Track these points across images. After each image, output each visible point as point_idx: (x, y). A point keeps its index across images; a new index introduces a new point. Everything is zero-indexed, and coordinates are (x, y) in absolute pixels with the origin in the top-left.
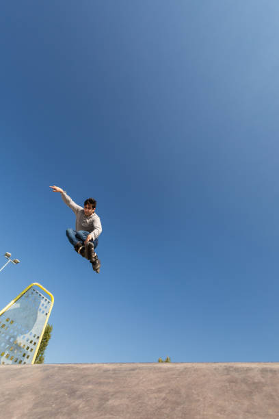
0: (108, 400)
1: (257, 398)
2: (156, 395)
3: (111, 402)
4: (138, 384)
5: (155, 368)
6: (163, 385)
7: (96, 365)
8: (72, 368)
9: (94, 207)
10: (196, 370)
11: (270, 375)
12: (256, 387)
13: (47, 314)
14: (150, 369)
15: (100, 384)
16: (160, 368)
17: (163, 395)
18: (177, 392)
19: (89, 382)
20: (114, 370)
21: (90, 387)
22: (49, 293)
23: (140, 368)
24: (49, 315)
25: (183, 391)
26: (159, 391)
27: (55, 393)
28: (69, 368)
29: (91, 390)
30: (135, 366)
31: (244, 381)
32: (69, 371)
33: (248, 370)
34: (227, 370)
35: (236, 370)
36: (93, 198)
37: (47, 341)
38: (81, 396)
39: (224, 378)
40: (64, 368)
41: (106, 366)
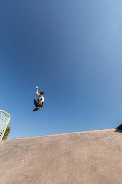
0: (29, 147)
1: (77, 140)
2: (47, 144)
3: (31, 147)
4: (41, 141)
5: (48, 136)
6: (50, 140)
7: (27, 138)
8: (17, 139)
9: (43, 94)
10: (61, 136)
11: (83, 134)
12: (78, 138)
13: (7, 122)
14: (47, 137)
15: (27, 143)
16: (50, 136)
17: (49, 143)
18: (54, 142)
19: (23, 143)
20: (34, 138)
21: (23, 144)
22: (8, 114)
23: (43, 137)
24: (8, 122)
25: (56, 141)
26: (49, 142)
27: (9, 147)
28: (16, 140)
29: (24, 145)
30: (41, 136)
31: (75, 137)
32: (16, 141)
33: (77, 134)
34: (71, 134)
35: (74, 134)
36: (43, 92)
37: (8, 133)
38: (19, 147)
39: (70, 136)
40: (14, 140)
41: (31, 138)
